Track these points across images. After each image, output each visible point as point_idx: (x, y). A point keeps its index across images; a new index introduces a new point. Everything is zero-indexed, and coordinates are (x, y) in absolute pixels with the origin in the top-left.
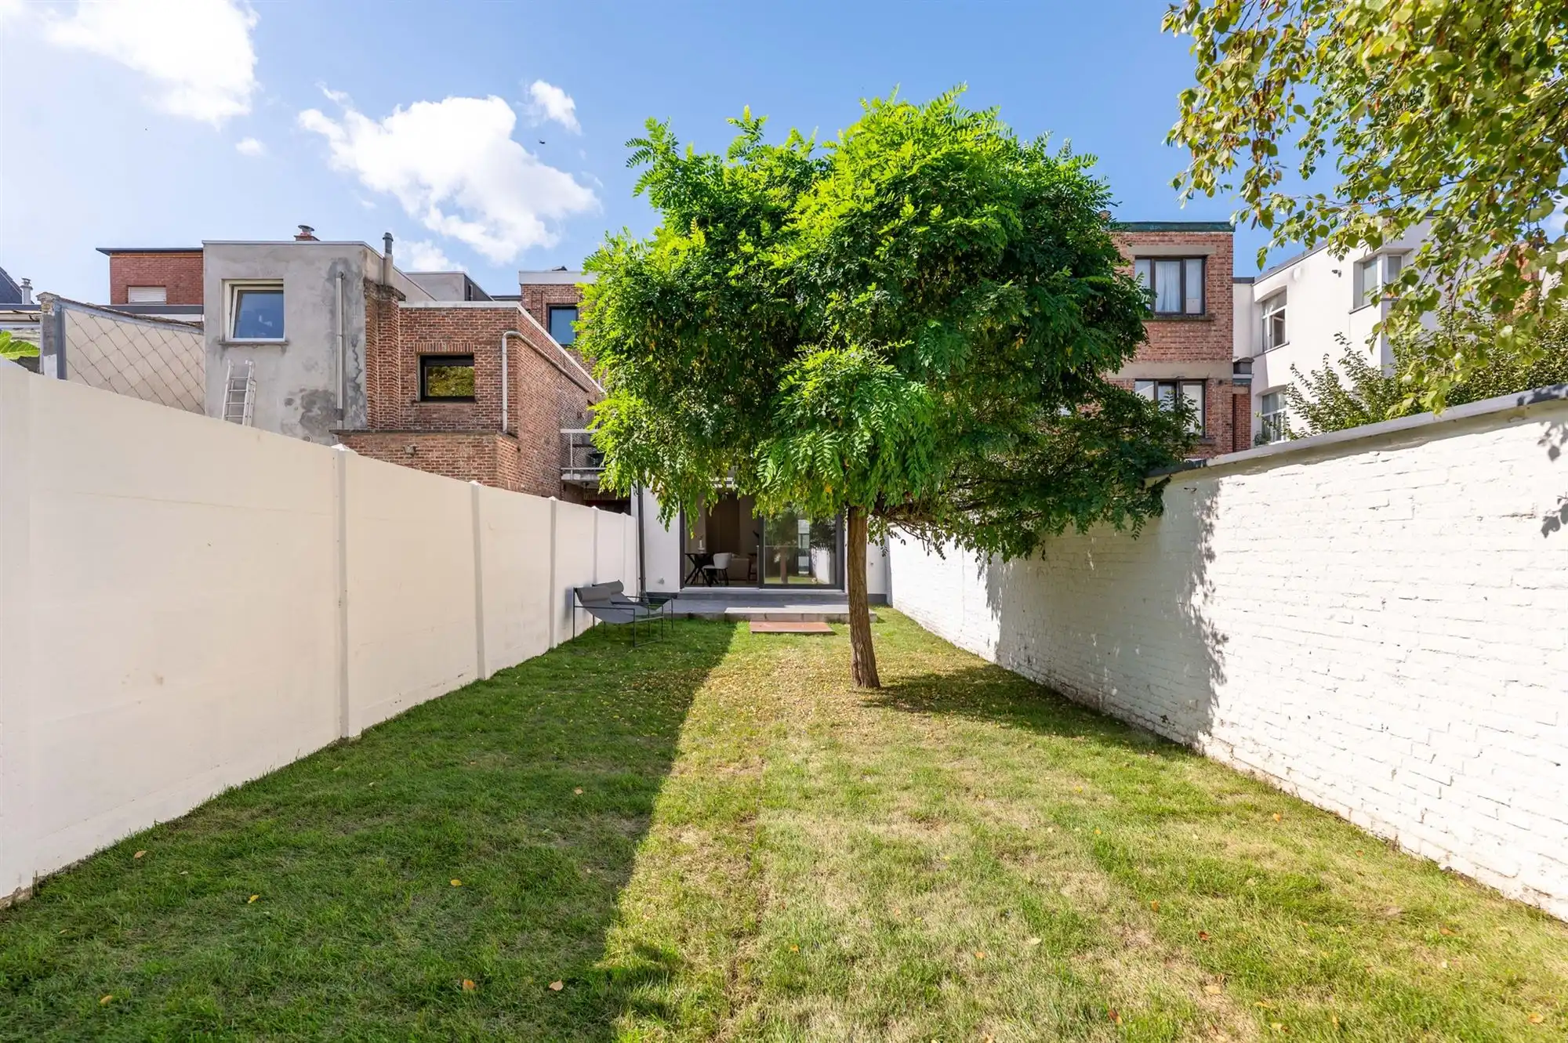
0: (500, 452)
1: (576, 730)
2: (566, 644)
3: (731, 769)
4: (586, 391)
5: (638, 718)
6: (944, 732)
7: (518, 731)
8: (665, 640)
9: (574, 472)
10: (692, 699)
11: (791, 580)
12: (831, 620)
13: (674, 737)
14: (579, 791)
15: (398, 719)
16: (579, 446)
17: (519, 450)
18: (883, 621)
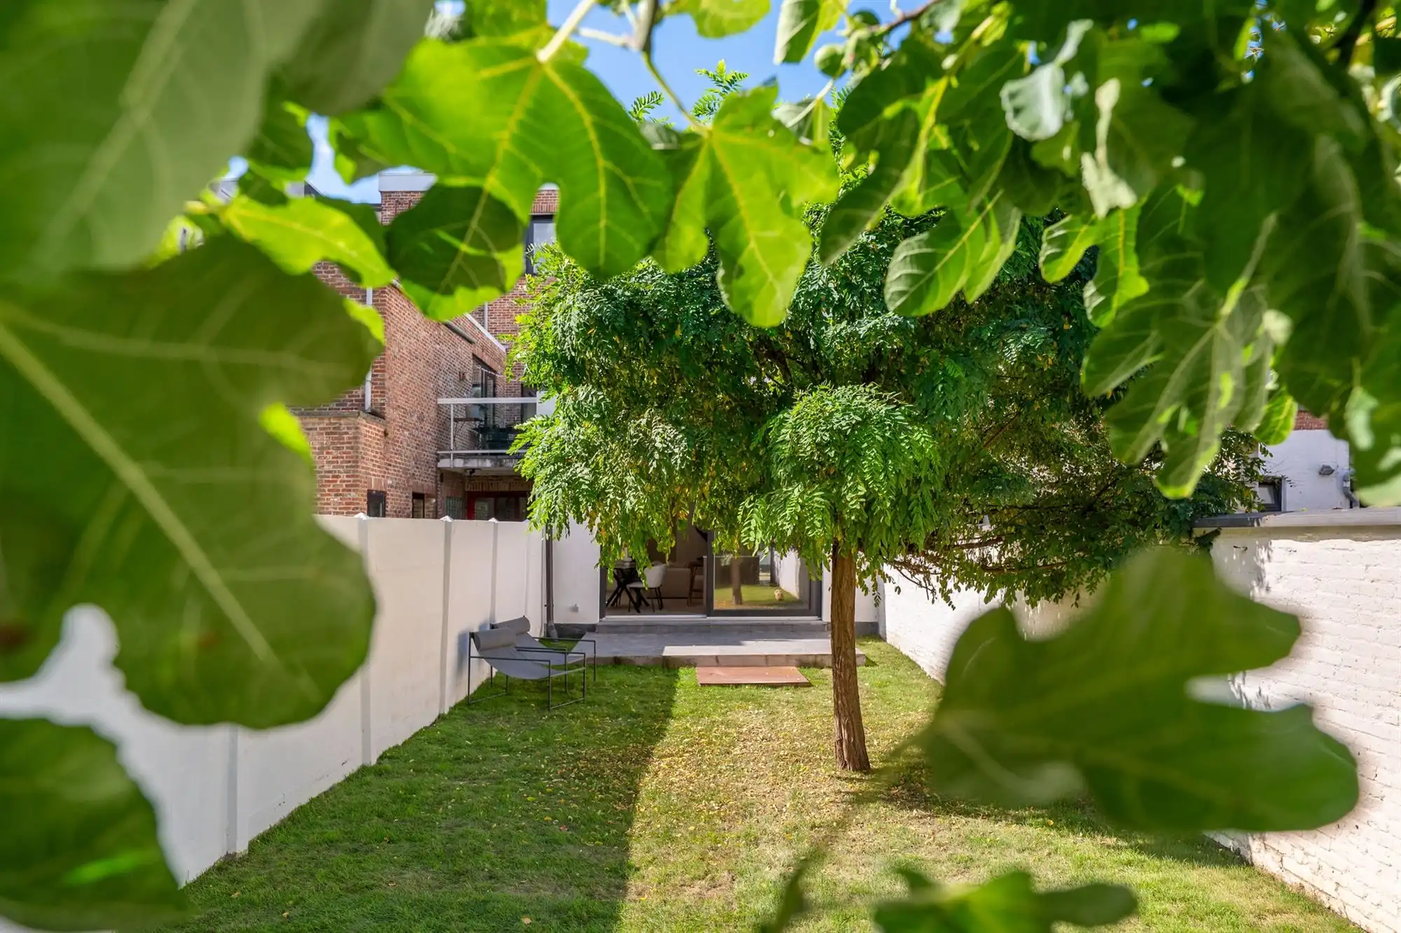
0: (362, 440)
1: (506, 838)
2: (458, 706)
3: (697, 889)
4: (470, 342)
5: (575, 820)
6: (948, 835)
7: (436, 841)
8: (588, 697)
9: (456, 456)
10: (637, 792)
11: (748, 592)
12: (805, 663)
13: (625, 849)
14: (527, 921)
15: (281, 826)
16: (461, 420)
17: (386, 434)
18: (874, 664)
